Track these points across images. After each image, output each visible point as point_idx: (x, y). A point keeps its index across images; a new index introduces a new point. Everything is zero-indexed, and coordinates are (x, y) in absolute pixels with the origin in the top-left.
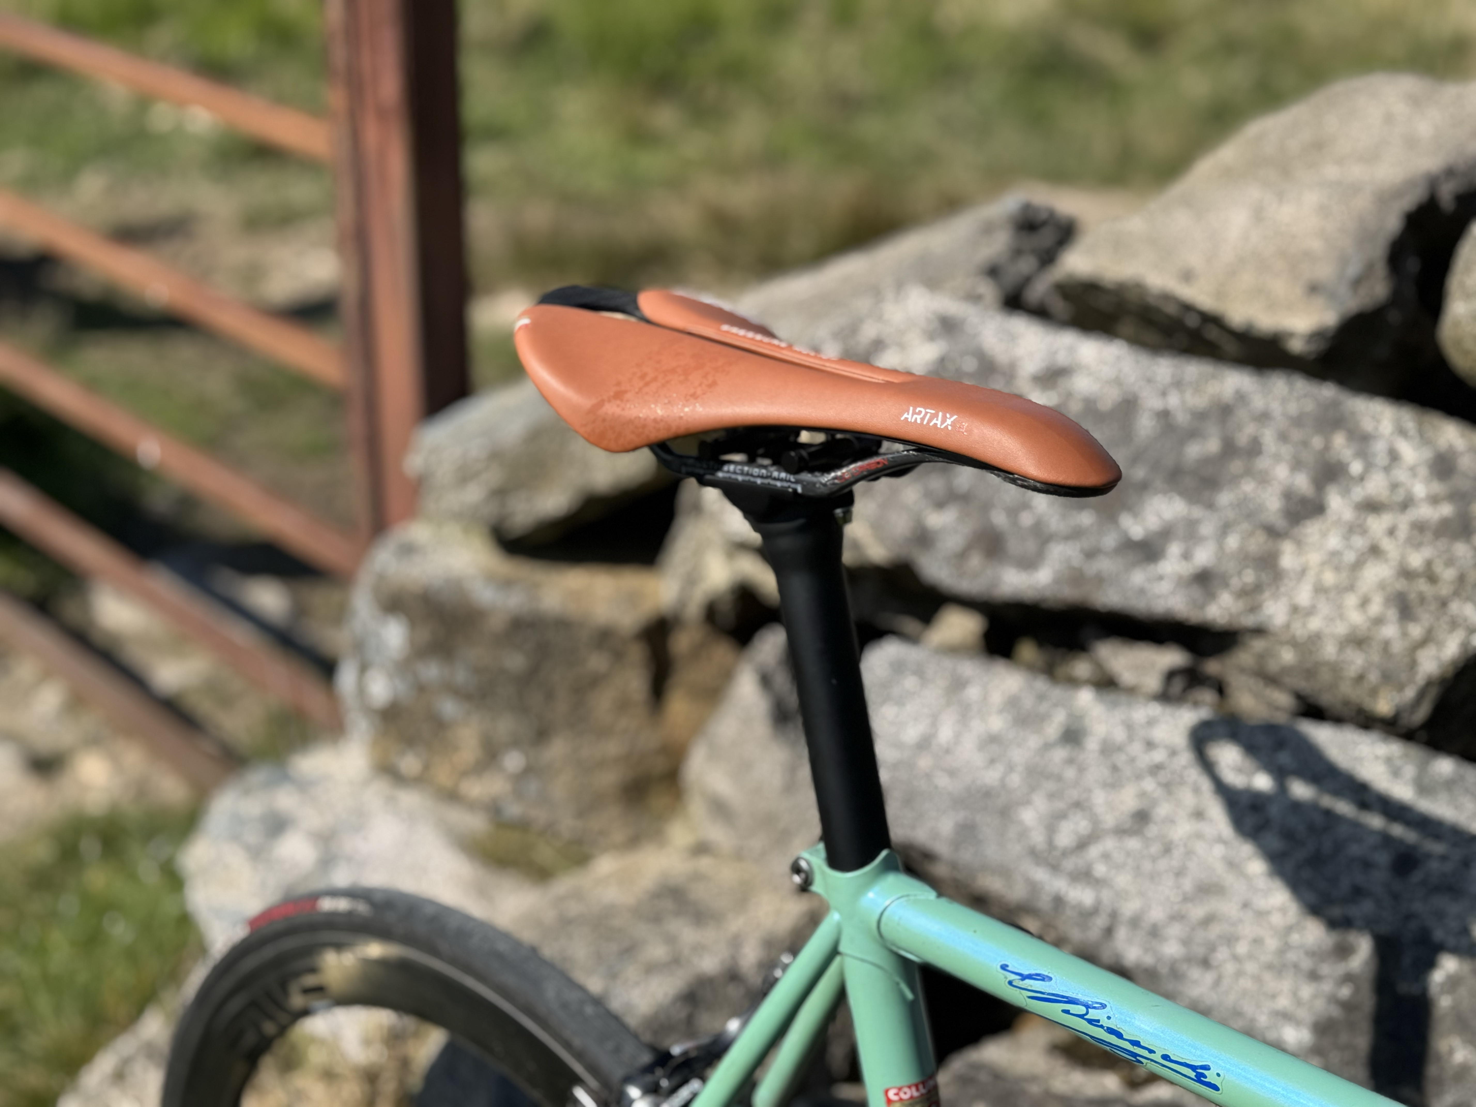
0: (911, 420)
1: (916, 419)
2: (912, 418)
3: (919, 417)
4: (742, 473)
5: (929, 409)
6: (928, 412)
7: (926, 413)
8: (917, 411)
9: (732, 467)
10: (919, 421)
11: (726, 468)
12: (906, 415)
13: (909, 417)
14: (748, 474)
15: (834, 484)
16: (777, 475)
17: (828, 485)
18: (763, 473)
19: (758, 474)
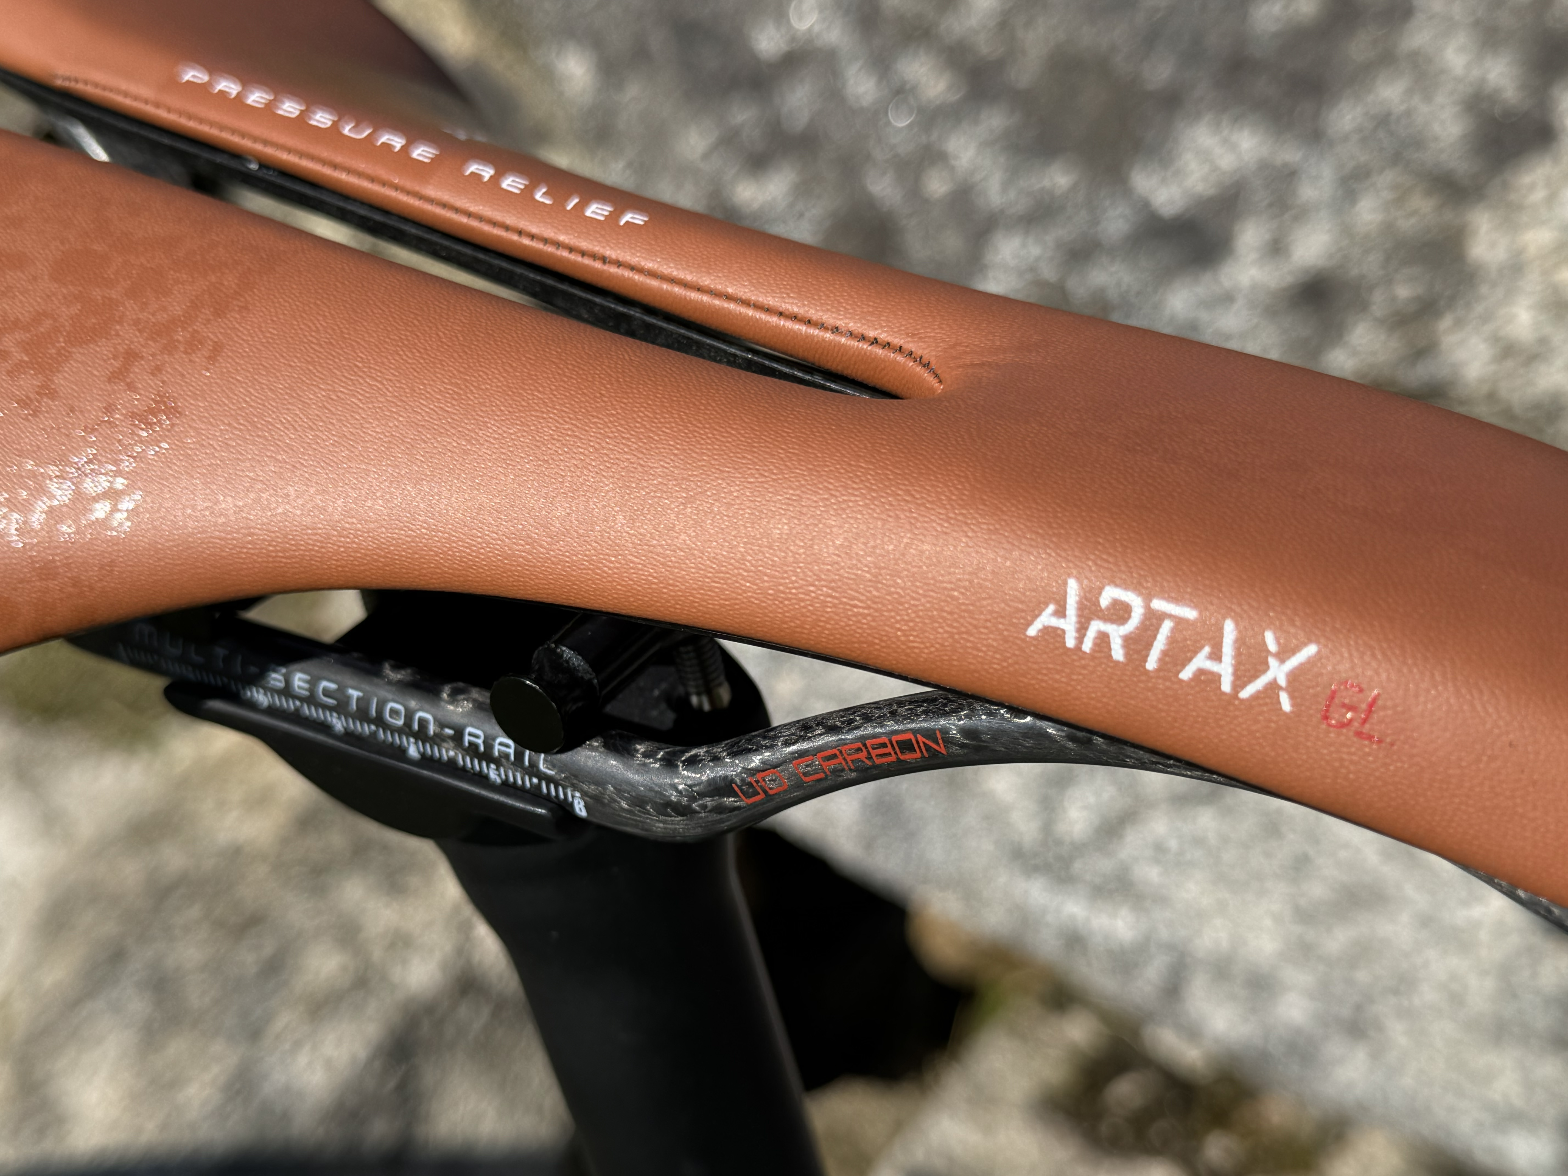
0: (1080, 639)
2: (1082, 629)
3: (1117, 634)
4: (342, 709)
5: (1160, 595)
6: (1162, 615)
7: (1153, 620)
8: (1104, 600)
10: (1118, 653)
11: (276, 678)
12: (1048, 618)
13: (1069, 625)
14: (364, 714)
15: (719, 809)
16: (480, 742)
17: (699, 813)
18: (423, 723)
19: (405, 724)
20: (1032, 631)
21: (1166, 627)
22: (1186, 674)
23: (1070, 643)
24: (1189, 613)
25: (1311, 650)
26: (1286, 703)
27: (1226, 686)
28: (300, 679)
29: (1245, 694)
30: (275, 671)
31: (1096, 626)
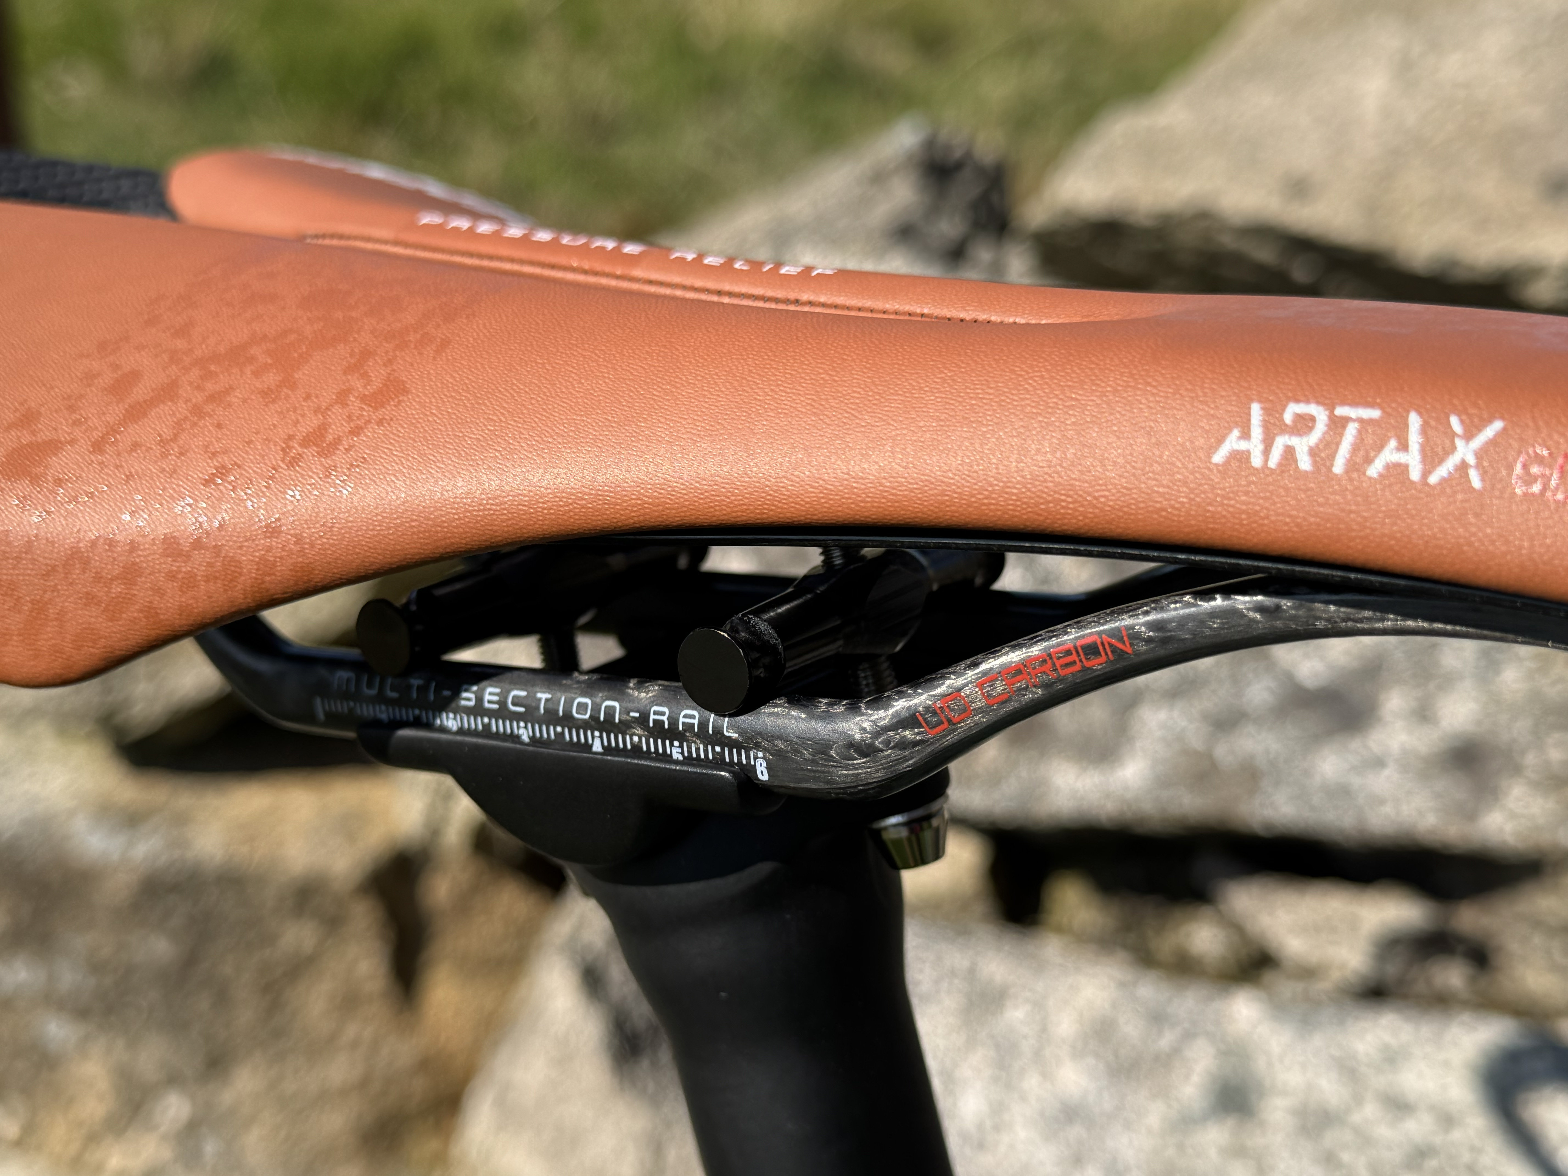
0: (1266, 460)
1: (1289, 453)
2: (1267, 452)
3: (1302, 445)
4: (529, 716)
5: (1343, 403)
6: (1346, 420)
7: (1338, 424)
8: (1288, 417)
9: (491, 693)
10: (1305, 463)
11: (468, 698)
12: (1233, 442)
13: (1254, 446)
14: (551, 717)
15: (903, 745)
16: (665, 718)
17: (882, 751)
18: (610, 711)
19: (591, 716)
20: (1218, 458)
21: (1351, 430)
22: (1374, 470)
23: (1257, 461)
24: (1374, 414)
25: (1498, 425)
26: (1476, 482)
27: (1415, 475)
28: (490, 694)
29: (1433, 479)
30: (466, 690)
31: (1281, 442)
